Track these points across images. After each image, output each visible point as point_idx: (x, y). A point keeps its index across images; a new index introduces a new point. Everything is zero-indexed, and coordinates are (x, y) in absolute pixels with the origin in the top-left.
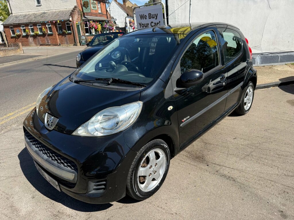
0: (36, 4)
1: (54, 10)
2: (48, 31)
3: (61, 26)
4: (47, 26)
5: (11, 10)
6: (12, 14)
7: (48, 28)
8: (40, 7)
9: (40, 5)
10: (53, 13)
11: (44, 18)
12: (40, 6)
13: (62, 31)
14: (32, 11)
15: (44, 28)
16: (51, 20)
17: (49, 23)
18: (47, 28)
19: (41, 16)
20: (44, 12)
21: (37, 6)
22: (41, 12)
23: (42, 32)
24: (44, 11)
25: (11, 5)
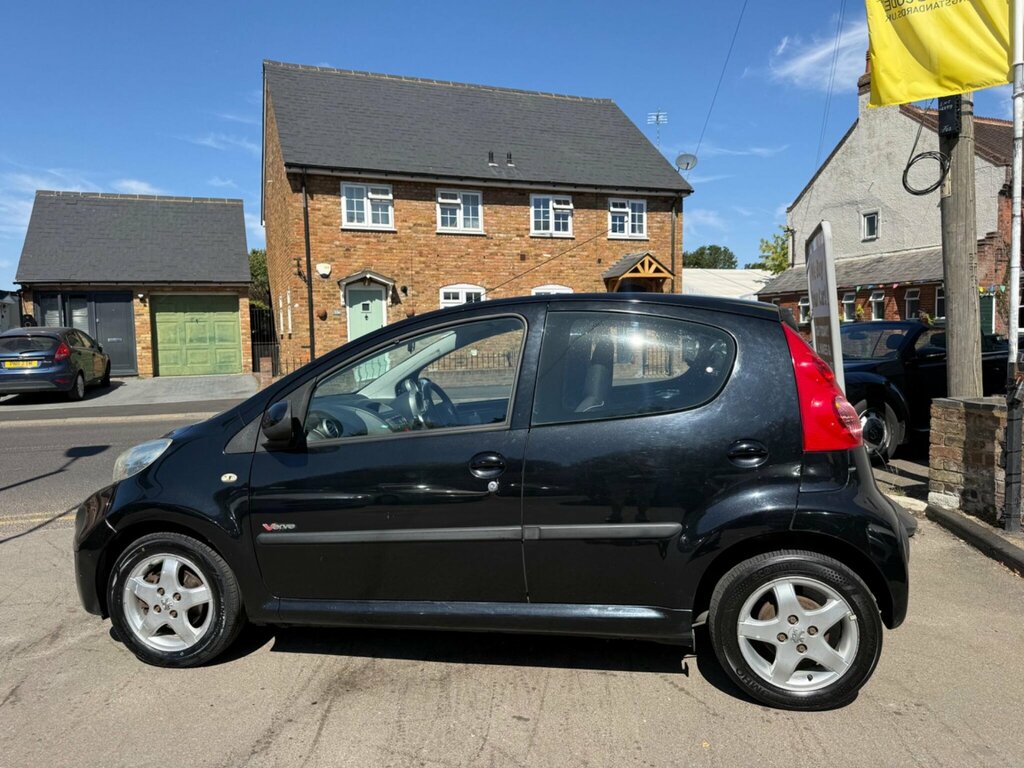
0: (864, 234)
1: (914, 251)
2: (873, 315)
3: (917, 298)
4: (871, 299)
5: (794, 255)
6: (793, 265)
7: (873, 304)
8: (872, 243)
9: (874, 236)
10: (904, 260)
11: (871, 275)
12: (873, 240)
13: (917, 316)
14: (847, 255)
15: (860, 307)
16: (889, 282)
17: (879, 289)
18: (870, 305)
19: (867, 269)
20: (881, 258)
21: (864, 241)
22: (873, 256)
23: (853, 318)
24: (879, 255)
25: (796, 243)
